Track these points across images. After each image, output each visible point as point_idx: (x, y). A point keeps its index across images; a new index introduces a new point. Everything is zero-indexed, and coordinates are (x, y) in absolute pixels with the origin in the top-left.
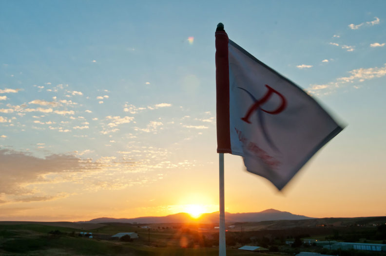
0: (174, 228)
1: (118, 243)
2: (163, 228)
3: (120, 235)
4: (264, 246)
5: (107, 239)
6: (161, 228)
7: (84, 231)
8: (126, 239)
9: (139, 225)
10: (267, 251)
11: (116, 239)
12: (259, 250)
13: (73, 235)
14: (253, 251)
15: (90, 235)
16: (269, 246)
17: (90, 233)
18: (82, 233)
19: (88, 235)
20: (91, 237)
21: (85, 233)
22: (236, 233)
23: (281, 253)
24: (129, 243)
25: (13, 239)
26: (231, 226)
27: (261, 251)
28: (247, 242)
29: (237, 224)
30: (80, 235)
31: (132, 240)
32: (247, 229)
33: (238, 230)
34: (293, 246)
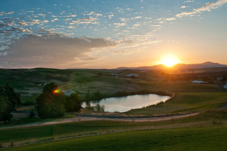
0: (157, 72)
1: (129, 79)
2: (151, 72)
3: (130, 75)
4: (205, 81)
5: (124, 77)
6: (150, 72)
7: (113, 73)
8: (133, 77)
9: (139, 71)
10: (207, 83)
11: (128, 77)
12: (203, 83)
13: (107, 75)
14: (199, 83)
15: (116, 75)
16: (208, 81)
17: (116, 74)
18: (112, 74)
19: (115, 75)
20: (117, 76)
21: (114, 74)
22: (189, 74)
23: (215, 84)
24: (134, 79)
25: (80, 77)
26: (186, 71)
27: (204, 84)
28: (196, 79)
29: (190, 70)
30: (111, 75)
31: (136, 78)
32: (196, 72)
33: (191, 72)
34: (221, 81)
